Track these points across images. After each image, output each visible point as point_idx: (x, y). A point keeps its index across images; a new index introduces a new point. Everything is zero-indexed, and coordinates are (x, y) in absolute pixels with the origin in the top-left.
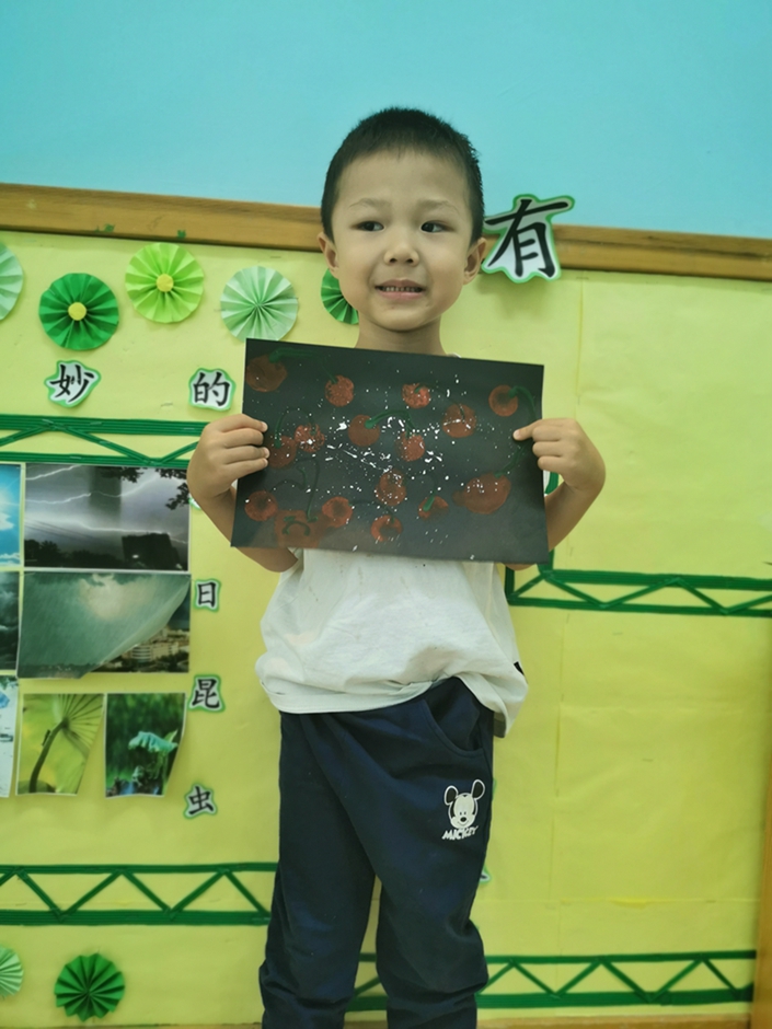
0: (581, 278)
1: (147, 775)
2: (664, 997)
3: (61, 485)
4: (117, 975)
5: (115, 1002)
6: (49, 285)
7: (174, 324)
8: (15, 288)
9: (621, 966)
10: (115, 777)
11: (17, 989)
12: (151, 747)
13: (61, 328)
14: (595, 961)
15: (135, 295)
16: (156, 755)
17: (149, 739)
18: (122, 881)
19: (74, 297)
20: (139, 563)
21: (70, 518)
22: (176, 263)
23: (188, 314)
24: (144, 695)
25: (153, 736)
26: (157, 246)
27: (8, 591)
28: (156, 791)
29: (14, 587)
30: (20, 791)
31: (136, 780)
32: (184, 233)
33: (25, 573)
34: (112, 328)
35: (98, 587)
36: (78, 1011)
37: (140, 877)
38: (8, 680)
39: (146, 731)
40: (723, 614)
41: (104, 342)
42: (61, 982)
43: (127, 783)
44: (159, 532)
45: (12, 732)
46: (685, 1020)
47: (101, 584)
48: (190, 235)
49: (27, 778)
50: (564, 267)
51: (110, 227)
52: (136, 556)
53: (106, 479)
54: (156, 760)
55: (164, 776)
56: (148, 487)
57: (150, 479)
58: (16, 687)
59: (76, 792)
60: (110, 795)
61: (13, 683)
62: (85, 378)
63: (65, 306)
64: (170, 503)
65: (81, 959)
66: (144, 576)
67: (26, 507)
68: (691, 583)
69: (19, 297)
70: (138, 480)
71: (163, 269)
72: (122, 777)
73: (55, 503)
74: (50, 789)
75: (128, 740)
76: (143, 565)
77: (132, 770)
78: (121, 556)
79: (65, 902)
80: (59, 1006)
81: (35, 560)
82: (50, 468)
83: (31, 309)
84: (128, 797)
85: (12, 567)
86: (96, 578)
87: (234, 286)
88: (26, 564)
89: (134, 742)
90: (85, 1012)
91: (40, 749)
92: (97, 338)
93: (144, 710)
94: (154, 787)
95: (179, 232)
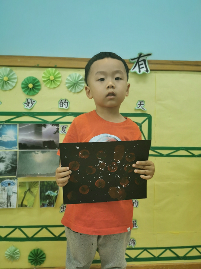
0: (155, 73)
1: (50, 202)
2: (185, 258)
3: (27, 129)
4: (44, 254)
5: (43, 261)
6: (23, 80)
7: (54, 88)
8: (15, 81)
9: (173, 250)
10: (42, 202)
11: (18, 258)
12: (51, 195)
13: (26, 90)
14: (166, 249)
15: (44, 81)
16: (52, 197)
17: (50, 193)
18: (44, 229)
19: (30, 82)
20: (47, 148)
21: (30, 137)
22: (55, 73)
23: (57, 86)
24: (49, 181)
25: (52, 192)
26: (50, 69)
27: (15, 156)
28: (53, 206)
29: (16, 155)
30: (19, 206)
31: (47, 203)
32: (56, 66)
33: (19, 151)
34: (39, 90)
35: (37, 155)
36: (34, 264)
37: (49, 228)
38: (15, 179)
39: (50, 190)
40: (195, 157)
41: (37, 93)
42: (30, 256)
43: (45, 204)
44: (52, 140)
45: (16, 191)
46: (190, 264)
47: (38, 154)
48: (58, 66)
49: (20, 203)
50: (151, 70)
51: (38, 65)
52: (46, 146)
53: (38, 127)
54: (52, 198)
55: (54, 202)
56: (49, 129)
57: (49, 127)
58: (17, 181)
59: (33, 206)
60: (41, 207)
61: (16, 179)
62: (33, 102)
63: (27, 84)
64: (54, 132)
65: (34, 250)
66: (48, 151)
67: (19, 135)
68: (187, 149)
69: (16, 83)
70: (46, 127)
71: (51, 74)
72: (44, 202)
73: (26, 133)
74: (26, 206)
75: (45, 193)
76: (48, 148)
77: (46, 201)
78: (42, 146)
79: (30, 235)
80: (29, 262)
81: (21, 148)
82: (24, 125)
83: (19, 86)
84: (46, 207)
85: (15, 150)
86: (36, 152)
87: (69, 78)
88: (19, 149)
89: (47, 194)
90: (36, 264)
91: (23, 196)
92: (35, 92)
93: (49, 185)
94: (52, 205)
95: (55, 65)
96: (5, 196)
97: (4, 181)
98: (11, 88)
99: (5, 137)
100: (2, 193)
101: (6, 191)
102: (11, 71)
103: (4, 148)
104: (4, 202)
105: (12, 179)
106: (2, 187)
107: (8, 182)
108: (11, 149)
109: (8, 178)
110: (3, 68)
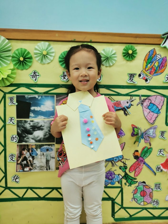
6: (60, 54)
8: (53, 55)
13: (63, 64)
38: (53, 145)
45: (54, 156)
48: (93, 41)
51: (75, 39)
58: (54, 147)
67: (56, 105)
69: (54, 57)
82: (61, 96)
83: (57, 59)
87: (103, 52)
95: (90, 40)
96: (44, 161)
97: (43, 147)
98: (49, 61)
99: (43, 107)
100: (41, 157)
101: (45, 156)
102: (49, 45)
103: (43, 117)
104: (43, 166)
105: (50, 146)
106: (42, 153)
107: (46, 148)
108: (49, 118)
109: (46, 145)
110: (43, 42)
